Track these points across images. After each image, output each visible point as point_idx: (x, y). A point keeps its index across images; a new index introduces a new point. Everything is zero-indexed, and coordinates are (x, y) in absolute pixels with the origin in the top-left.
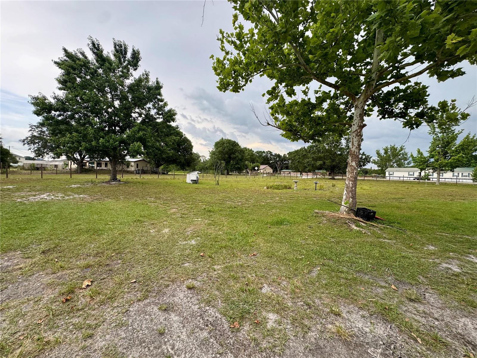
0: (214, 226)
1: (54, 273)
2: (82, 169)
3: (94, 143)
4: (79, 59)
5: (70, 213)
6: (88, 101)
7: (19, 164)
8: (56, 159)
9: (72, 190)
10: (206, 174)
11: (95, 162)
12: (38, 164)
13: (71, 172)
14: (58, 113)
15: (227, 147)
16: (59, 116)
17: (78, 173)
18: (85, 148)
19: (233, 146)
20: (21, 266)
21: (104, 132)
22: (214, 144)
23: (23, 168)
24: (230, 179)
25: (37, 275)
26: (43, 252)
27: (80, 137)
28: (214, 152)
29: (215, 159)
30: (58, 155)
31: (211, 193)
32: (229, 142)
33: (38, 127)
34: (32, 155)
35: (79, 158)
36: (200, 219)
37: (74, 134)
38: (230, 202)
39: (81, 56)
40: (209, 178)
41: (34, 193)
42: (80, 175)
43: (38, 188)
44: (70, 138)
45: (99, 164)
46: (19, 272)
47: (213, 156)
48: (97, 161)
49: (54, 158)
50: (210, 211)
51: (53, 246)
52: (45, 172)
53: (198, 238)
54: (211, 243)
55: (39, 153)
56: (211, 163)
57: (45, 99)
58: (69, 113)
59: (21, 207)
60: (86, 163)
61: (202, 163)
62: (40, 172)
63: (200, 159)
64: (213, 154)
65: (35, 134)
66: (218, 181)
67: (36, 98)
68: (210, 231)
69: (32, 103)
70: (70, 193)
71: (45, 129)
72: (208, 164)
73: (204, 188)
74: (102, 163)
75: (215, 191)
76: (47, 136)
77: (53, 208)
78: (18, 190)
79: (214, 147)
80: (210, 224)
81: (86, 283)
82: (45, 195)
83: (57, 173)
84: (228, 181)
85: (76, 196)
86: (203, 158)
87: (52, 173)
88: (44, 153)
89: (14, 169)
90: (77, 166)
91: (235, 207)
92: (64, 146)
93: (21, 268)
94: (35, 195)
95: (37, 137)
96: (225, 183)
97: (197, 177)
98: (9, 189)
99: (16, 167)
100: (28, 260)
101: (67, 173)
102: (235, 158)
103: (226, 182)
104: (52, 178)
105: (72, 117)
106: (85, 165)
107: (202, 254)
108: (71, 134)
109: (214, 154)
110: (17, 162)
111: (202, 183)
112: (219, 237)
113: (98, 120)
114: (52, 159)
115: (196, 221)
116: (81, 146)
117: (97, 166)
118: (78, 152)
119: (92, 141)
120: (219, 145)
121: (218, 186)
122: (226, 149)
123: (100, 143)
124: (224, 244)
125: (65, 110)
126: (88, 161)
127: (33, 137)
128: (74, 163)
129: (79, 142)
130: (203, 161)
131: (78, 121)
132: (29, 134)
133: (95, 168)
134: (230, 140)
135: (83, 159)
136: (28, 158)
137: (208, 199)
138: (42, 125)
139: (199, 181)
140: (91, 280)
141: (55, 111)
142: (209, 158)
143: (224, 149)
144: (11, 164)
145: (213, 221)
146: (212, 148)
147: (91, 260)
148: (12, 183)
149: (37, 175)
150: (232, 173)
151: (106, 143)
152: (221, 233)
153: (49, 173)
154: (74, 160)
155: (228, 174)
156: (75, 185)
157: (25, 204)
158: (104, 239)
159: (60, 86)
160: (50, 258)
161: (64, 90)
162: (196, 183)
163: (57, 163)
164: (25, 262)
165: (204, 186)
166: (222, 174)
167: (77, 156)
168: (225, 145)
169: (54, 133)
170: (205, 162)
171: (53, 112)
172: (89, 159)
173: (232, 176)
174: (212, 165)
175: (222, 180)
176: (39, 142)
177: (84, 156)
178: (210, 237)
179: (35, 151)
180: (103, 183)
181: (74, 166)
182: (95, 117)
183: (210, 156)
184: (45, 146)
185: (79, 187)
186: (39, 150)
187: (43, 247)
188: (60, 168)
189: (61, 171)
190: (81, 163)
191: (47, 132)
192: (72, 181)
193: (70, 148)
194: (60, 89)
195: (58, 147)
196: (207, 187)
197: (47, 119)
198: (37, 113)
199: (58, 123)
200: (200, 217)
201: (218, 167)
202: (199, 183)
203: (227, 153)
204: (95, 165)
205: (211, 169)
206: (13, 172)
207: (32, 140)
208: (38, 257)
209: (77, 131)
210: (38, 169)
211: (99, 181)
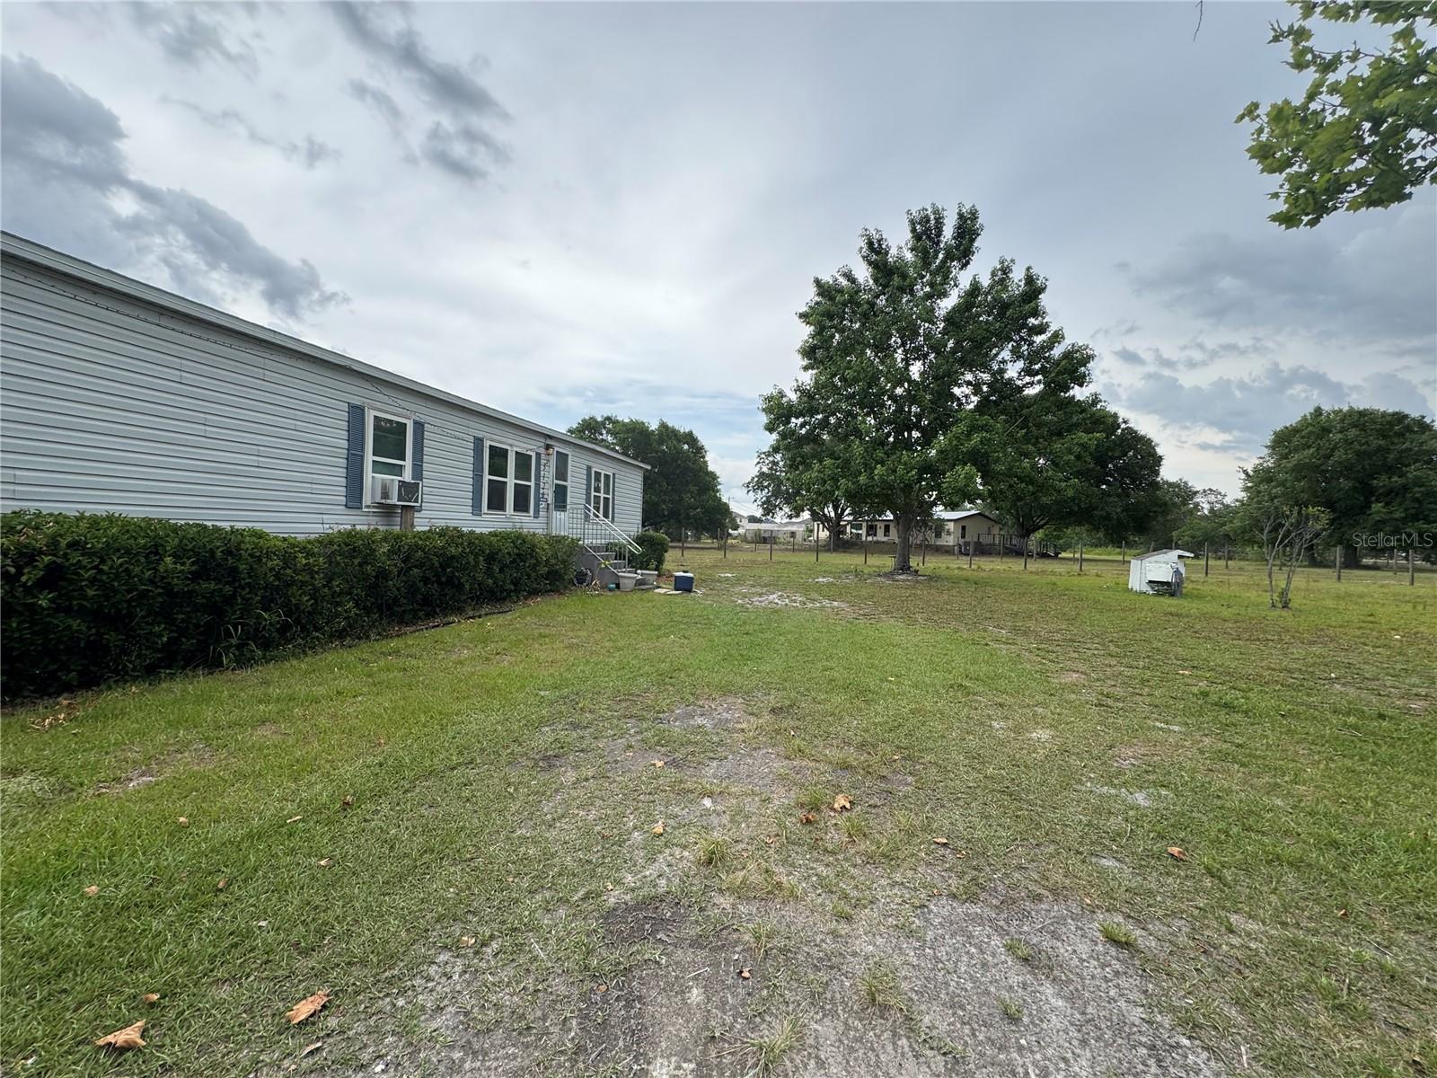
0: (1243, 765)
1: (788, 758)
2: (839, 543)
3: (862, 479)
4: (841, 291)
5: (816, 640)
6: (855, 380)
7: (741, 531)
8: (794, 520)
9: (819, 588)
10: (1222, 563)
11: (864, 524)
12: (765, 531)
13: (819, 548)
14: (801, 420)
15: (1348, 443)
16: (803, 425)
17: (829, 550)
18: (846, 491)
19: (1384, 437)
20: (744, 726)
21: (886, 448)
22: (1268, 439)
23: (744, 539)
24: (1361, 589)
25: (765, 751)
26: (773, 710)
27: (837, 468)
28: (1268, 470)
29: (1272, 500)
30: (798, 511)
31: (1246, 636)
32: (1360, 420)
33: (768, 454)
34: (758, 513)
35: (833, 514)
36: (1176, 728)
37: (828, 461)
38: (1352, 691)
39: (844, 282)
40: (1240, 579)
41: (758, 590)
42: (834, 555)
43: (766, 579)
44: (819, 471)
45: (872, 530)
46: (741, 737)
47: (1263, 487)
48: (867, 521)
49: (790, 517)
50: (1229, 707)
51: (787, 703)
52: (775, 547)
53: (1164, 792)
54: (1222, 825)
55: (769, 508)
56: (1251, 517)
57: (782, 397)
58: (820, 416)
59: (743, 616)
60: (845, 526)
61: (1204, 517)
62: (769, 546)
63: (1197, 505)
64: (1259, 480)
65: (765, 469)
66: (1284, 593)
67: (769, 399)
68: (1220, 781)
69: (764, 410)
70: (815, 595)
71: (778, 457)
72: (1237, 523)
73: (1204, 616)
74: (879, 524)
75: (1265, 632)
76: (781, 471)
77: (787, 626)
78: (739, 581)
79: (1266, 451)
80: (1223, 756)
81: (841, 801)
82: (775, 596)
83: (794, 550)
84: (1349, 595)
85: (826, 603)
86: (1212, 498)
87: (787, 550)
88: (776, 506)
89: (734, 541)
90: (828, 533)
91: (1382, 716)
92: (808, 491)
93: (743, 730)
94: (761, 595)
95: (768, 475)
96: (1330, 603)
97: (1177, 572)
98: (727, 579)
99: (736, 538)
100: (752, 719)
101: (810, 549)
102: (1405, 488)
103: (1338, 597)
104: (786, 560)
105: (824, 424)
106: (844, 532)
107: (1175, 850)
108: (821, 461)
109: (1269, 480)
110: (736, 529)
111: (1200, 597)
112: (1269, 815)
113: (873, 422)
114: (788, 520)
115: (1161, 729)
116: (838, 488)
117: (868, 534)
118: (833, 502)
119: (861, 473)
120: (1296, 441)
121: (1284, 613)
122: (1339, 455)
123: (876, 478)
124: (1290, 849)
125: (812, 411)
126: (849, 522)
127: (762, 475)
128: (824, 526)
129: (835, 479)
130: (1211, 510)
131: (833, 433)
132: (755, 471)
133: (864, 539)
134: (1362, 414)
135: (839, 517)
136: (753, 519)
137: (1228, 660)
138: (776, 449)
139: (1187, 586)
140: (851, 798)
141: (797, 418)
142: (1242, 495)
143: (1328, 457)
144: (730, 531)
145: (1238, 746)
146: (1256, 456)
147: (851, 755)
148: (731, 568)
149: (763, 553)
150: (1381, 561)
151: (888, 475)
152: (1279, 802)
153: (781, 550)
154: (824, 519)
155: (1352, 562)
156: (824, 577)
157: (747, 610)
158: (877, 714)
159: (806, 362)
160: (784, 725)
161: (813, 368)
162: (1172, 595)
163: (794, 528)
164: (749, 722)
165: (1208, 608)
166: (1315, 563)
167: (830, 511)
168: (1336, 437)
169: (792, 466)
170: (1222, 515)
171: (793, 420)
172: (851, 518)
173: (1380, 574)
174: (1257, 525)
175: (1307, 590)
176: (769, 485)
177: (843, 511)
178: (1219, 803)
179: (763, 503)
180: (879, 576)
181: (824, 534)
182: (868, 414)
183: (1246, 489)
184: (776, 494)
185: (832, 583)
186: (768, 501)
187: (772, 700)
188: (799, 538)
189: (802, 545)
190: (835, 527)
191: (781, 464)
192: (819, 568)
193: (819, 493)
194: (806, 368)
195: (798, 493)
196: (1226, 613)
197: (783, 436)
198: (770, 428)
199: (802, 440)
200: (1179, 719)
201: (1288, 532)
202: (1183, 596)
203: (1347, 469)
204: (863, 532)
205: (1251, 542)
206: (733, 546)
207: (759, 483)
208: (767, 718)
209: (832, 455)
210: (765, 540)
211: (871, 570)
